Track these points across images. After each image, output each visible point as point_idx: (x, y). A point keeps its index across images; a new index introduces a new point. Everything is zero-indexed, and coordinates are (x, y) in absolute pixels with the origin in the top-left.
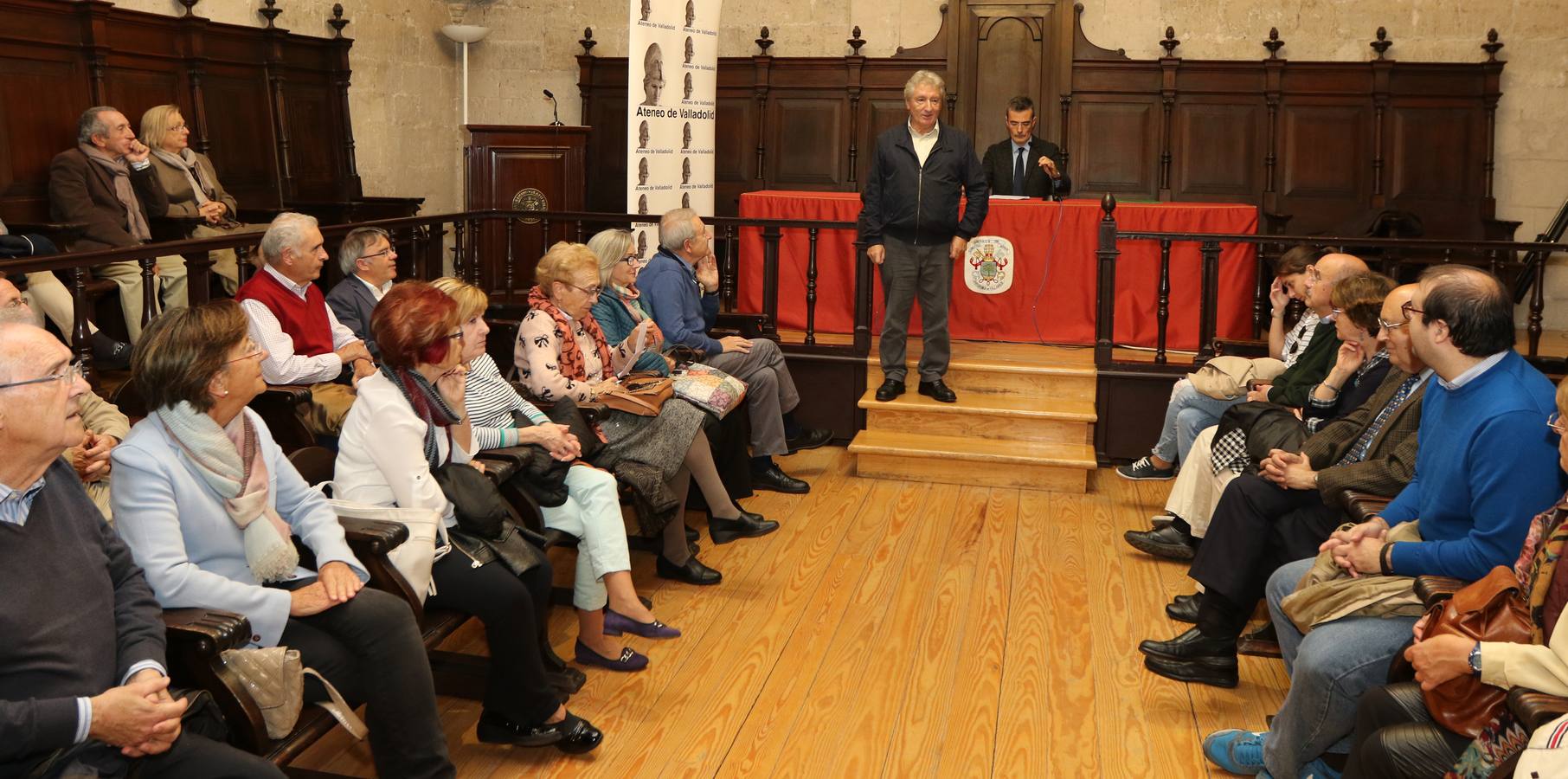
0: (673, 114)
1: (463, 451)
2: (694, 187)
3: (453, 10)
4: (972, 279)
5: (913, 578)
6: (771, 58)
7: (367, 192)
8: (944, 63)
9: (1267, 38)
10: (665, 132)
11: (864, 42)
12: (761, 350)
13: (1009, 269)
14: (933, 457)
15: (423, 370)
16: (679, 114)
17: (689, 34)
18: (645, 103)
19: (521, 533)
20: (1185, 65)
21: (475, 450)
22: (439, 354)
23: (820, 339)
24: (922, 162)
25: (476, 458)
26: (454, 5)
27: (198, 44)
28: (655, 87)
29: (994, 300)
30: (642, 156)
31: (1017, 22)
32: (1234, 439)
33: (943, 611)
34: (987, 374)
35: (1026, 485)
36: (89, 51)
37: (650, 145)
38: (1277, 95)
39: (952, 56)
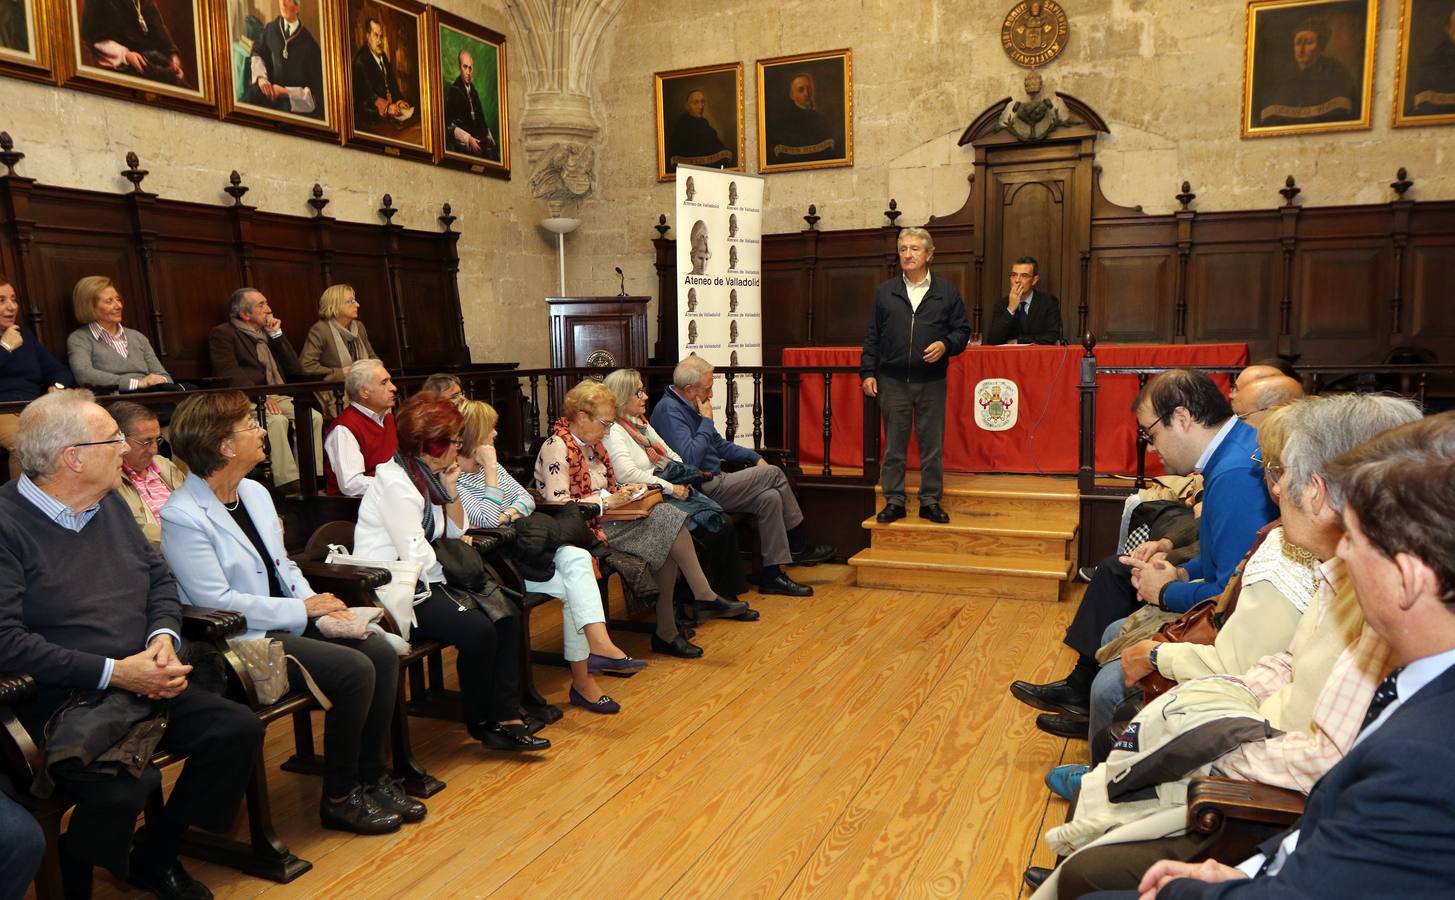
0: (719, 282)
1: (456, 527)
2: (742, 346)
3: (552, 206)
4: (981, 418)
5: (866, 658)
6: (818, 232)
7: (475, 359)
8: (970, 228)
9: (1283, 186)
10: (713, 298)
11: (899, 213)
12: (766, 474)
13: (1014, 408)
14: (921, 569)
15: (426, 458)
16: (725, 282)
17: (733, 212)
18: (692, 273)
19: (502, 590)
20: (1200, 218)
21: (466, 526)
22: (438, 451)
23: (836, 471)
24: (915, 309)
25: (469, 533)
26: (553, 202)
27: (326, 238)
28: (702, 258)
29: (1000, 435)
30: (691, 318)
31: (1040, 187)
32: (1141, 534)
33: (880, 681)
34: (980, 500)
35: (1003, 594)
36: (239, 246)
37: (698, 309)
38: (1293, 241)
39: (978, 220)
